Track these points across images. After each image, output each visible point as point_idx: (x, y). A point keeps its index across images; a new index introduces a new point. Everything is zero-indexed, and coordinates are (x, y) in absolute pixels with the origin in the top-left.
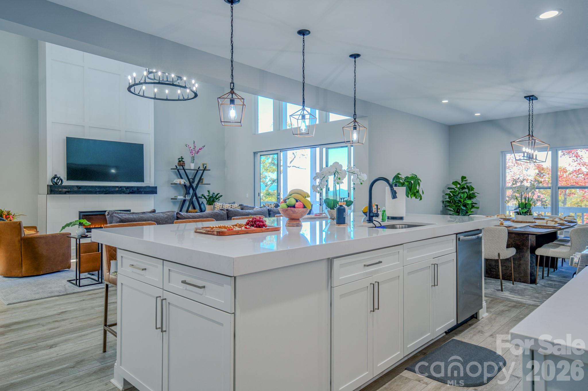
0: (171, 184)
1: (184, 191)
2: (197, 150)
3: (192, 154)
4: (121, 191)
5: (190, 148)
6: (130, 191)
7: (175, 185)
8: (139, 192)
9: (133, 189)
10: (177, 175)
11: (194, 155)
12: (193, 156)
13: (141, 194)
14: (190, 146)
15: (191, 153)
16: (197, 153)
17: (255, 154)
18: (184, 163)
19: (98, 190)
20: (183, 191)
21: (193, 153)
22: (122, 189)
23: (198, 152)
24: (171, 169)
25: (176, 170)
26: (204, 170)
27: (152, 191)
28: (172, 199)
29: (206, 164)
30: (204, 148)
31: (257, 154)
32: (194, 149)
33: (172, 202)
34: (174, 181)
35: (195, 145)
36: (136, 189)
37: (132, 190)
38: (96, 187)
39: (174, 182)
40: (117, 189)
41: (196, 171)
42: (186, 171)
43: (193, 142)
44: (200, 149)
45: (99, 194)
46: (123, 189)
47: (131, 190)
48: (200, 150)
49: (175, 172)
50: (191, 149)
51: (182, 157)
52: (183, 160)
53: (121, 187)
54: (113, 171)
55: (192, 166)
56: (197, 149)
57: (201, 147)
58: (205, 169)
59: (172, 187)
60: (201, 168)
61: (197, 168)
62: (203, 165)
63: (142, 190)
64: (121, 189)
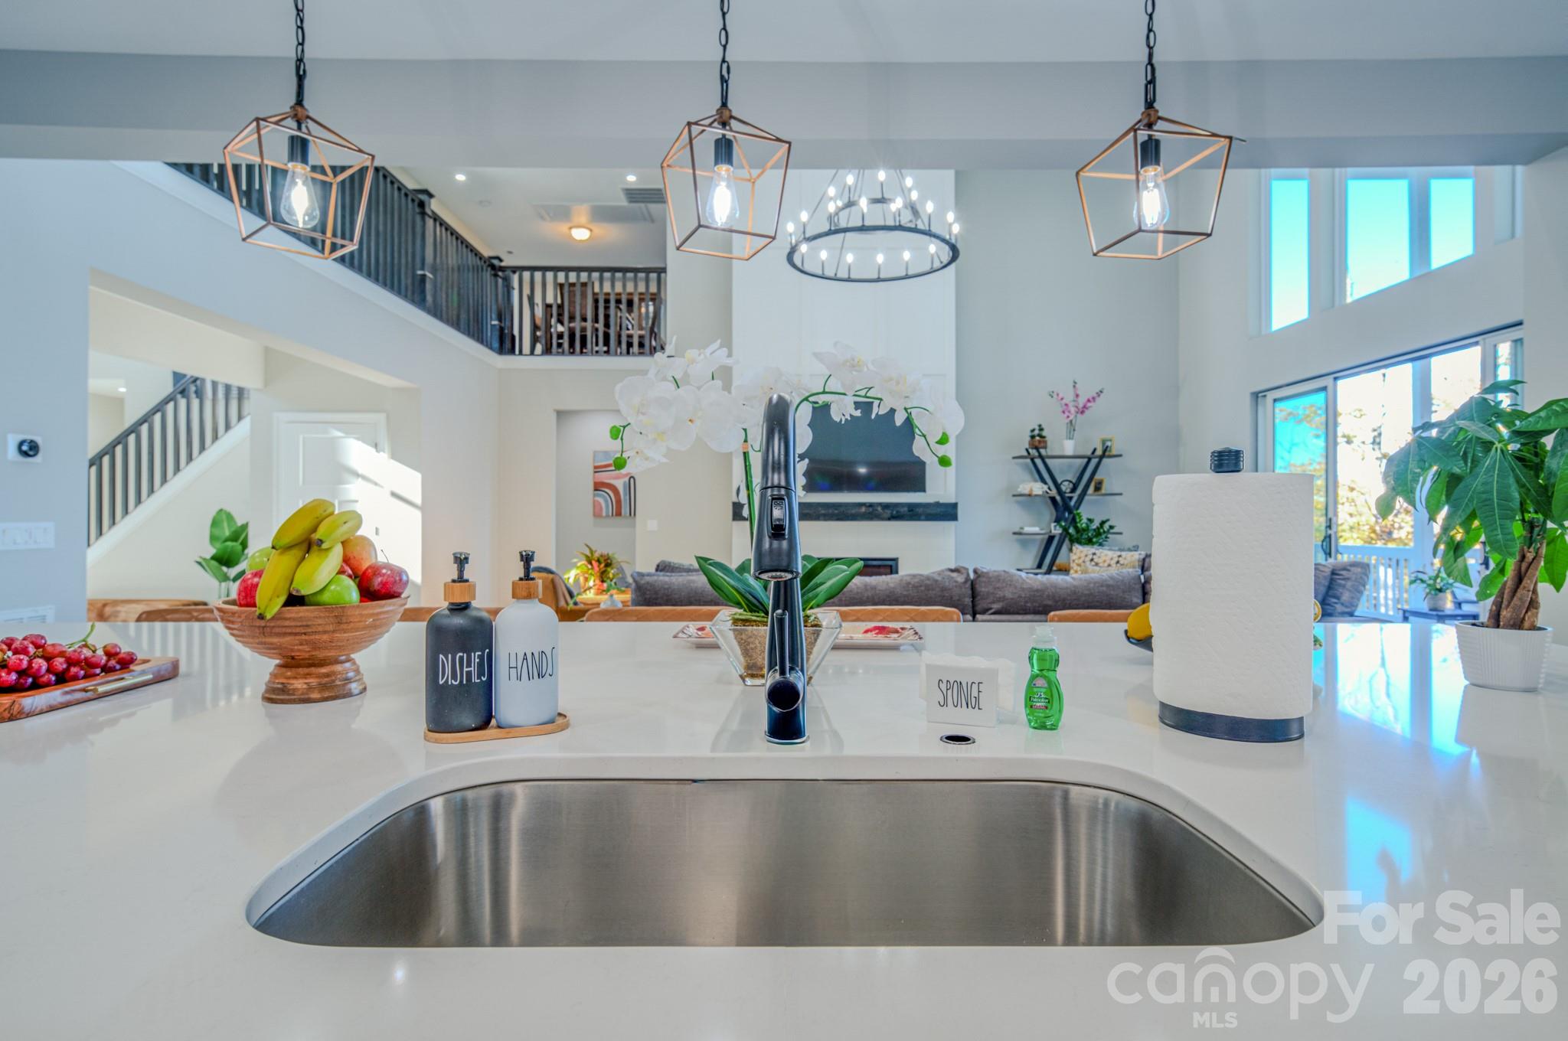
0: (1014, 496)
1: (1051, 514)
2: (1081, 406)
3: (1068, 417)
4: (871, 513)
5: (1062, 399)
6: (892, 513)
7: (1026, 500)
8: (915, 515)
9: (898, 509)
10: (1031, 473)
11: (1072, 417)
12: (1071, 421)
13: (919, 519)
14: (1061, 396)
15: (1064, 412)
16: (1082, 412)
17: (1257, 397)
18: (1045, 442)
19: (823, 512)
20: (1048, 513)
21: (1069, 412)
22: (873, 510)
23: (1085, 407)
24: (1014, 458)
25: (1029, 461)
26: (1101, 457)
27: (946, 512)
28: (1015, 533)
29: (1111, 440)
30: (1102, 395)
31: (1265, 396)
32: (1074, 401)
33: (1018, 540)
34: (1018, 487)
35: (1079, 392)
36: (906, 509)
37: (897, 512)
38: (819, 504)
39: (1019, 490)
40: (863, 509)
41: (1086, 460)
42: (1048, 461)
43: (1072, 384)
44: (1089, 401)
45: (825, 520)
46: (877, 510)
47: (895, 512)
48: (1089, 404)
49: (1026, 465)
50: (1064, 401)
51: (1040, 426)
52: (1044, 433)
53: (871, 505)
54: (862, 470)
55: (1069, 447)
56: (1081, 401)
57: (1092, 393)
58: (1106, 453)
59: (1018, 502)
60: (1099, 452)
61: (1089, 453)
62: (1104, 442)
63: (920, 510)
64: (871, 509)
